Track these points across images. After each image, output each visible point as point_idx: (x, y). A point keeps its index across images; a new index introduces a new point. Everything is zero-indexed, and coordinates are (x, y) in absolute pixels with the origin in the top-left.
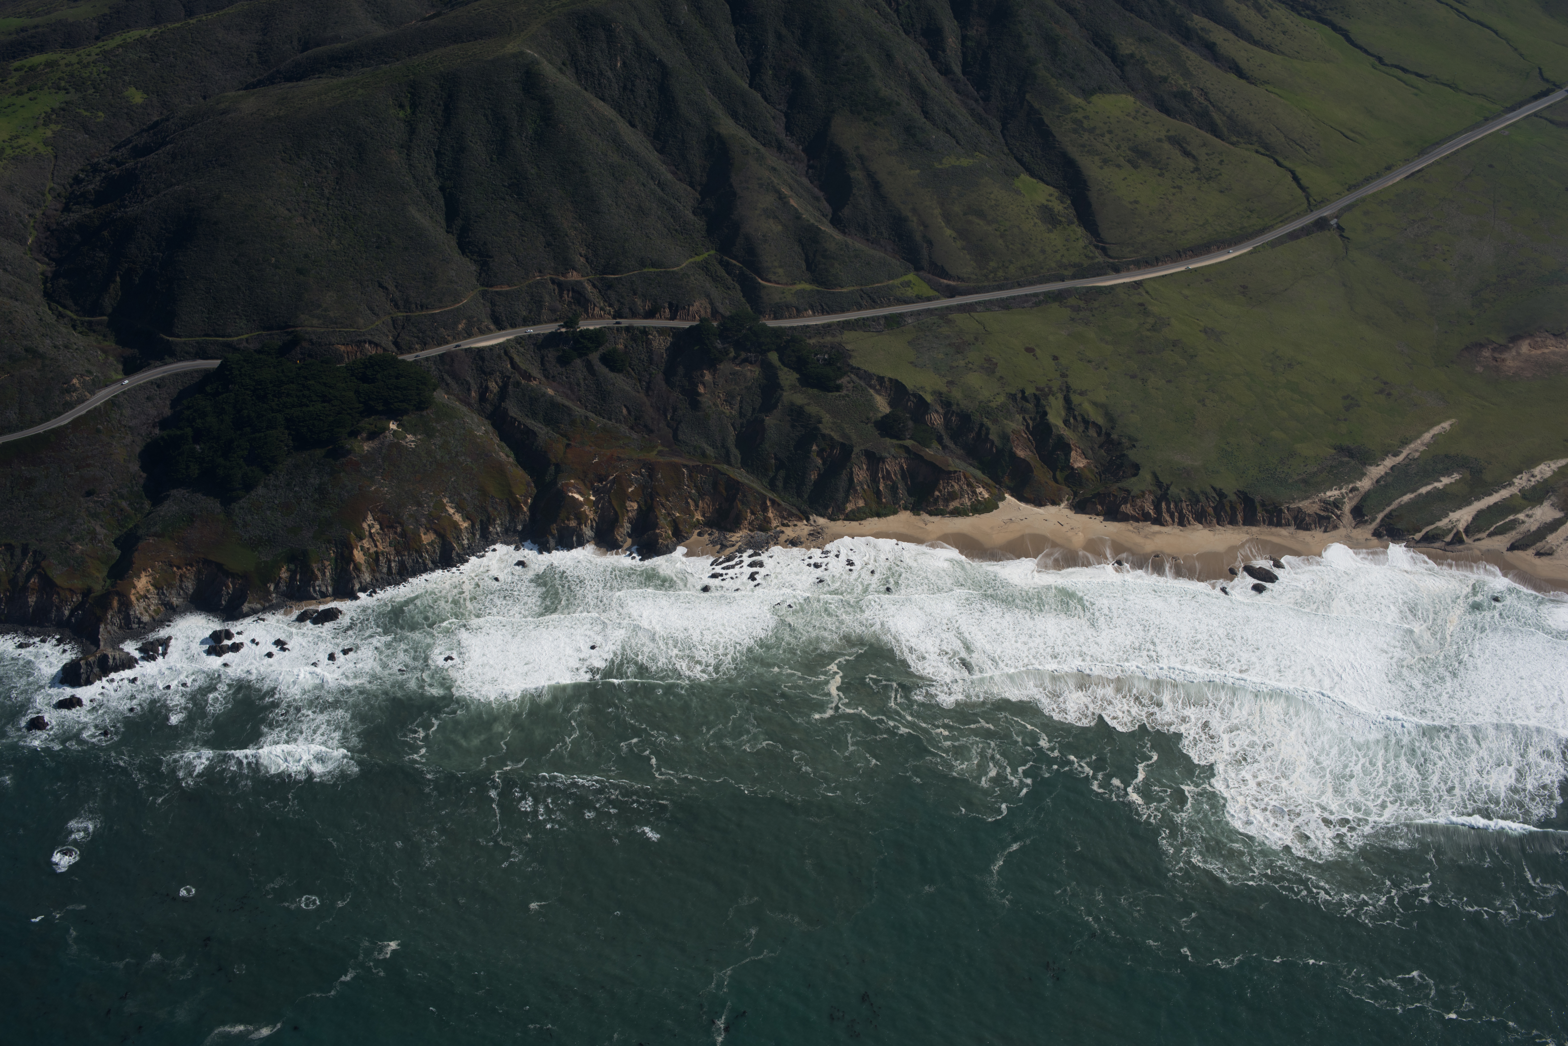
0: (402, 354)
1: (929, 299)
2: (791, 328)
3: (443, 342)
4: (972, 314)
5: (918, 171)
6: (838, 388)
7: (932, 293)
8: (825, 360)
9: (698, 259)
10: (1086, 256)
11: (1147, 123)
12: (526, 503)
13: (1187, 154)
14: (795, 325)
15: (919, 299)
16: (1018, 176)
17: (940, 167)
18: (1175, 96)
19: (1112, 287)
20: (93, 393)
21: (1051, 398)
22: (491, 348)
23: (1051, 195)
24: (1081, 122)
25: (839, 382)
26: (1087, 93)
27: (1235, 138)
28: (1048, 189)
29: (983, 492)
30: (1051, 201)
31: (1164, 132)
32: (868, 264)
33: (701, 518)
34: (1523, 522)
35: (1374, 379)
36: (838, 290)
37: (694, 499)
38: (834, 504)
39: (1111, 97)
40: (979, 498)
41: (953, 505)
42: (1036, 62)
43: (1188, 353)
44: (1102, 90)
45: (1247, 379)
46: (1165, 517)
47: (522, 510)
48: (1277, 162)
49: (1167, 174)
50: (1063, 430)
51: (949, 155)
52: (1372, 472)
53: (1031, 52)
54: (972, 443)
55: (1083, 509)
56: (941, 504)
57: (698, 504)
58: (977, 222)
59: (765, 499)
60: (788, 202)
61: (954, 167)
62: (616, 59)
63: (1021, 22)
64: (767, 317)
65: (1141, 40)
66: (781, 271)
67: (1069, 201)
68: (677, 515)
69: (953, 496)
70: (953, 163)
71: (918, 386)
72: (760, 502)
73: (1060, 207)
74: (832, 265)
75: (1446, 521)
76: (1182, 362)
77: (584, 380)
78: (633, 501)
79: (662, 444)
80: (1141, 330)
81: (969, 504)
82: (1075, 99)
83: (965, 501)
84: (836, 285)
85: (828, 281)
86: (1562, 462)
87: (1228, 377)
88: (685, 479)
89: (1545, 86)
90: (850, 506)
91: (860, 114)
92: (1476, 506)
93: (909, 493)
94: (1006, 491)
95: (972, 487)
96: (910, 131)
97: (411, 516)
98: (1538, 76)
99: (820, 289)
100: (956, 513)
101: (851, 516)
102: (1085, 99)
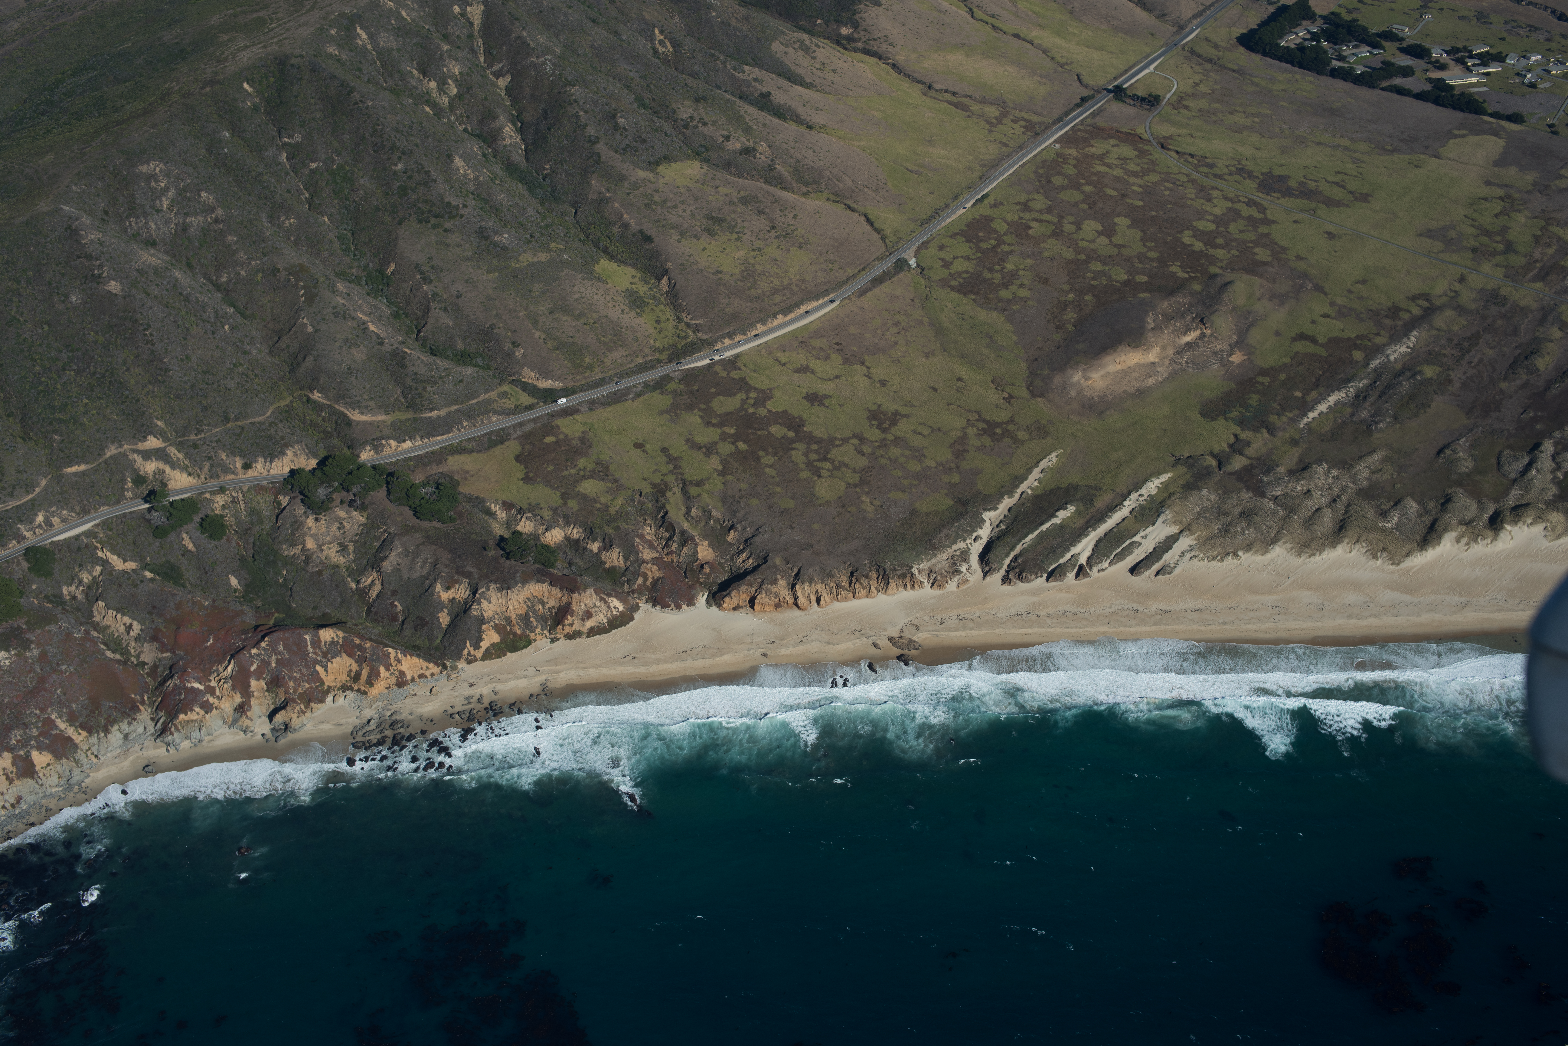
1: (529, 408)
2: (392, 462)
4: (575, 416)
5: (497, 274)
7: (531, 401)
8: (433, 492)
9: (283, 403)
10: (678, 336)
11: (717, 188)
12: (143, 703)
14: (396, 458)
15: (519, 409)
16: (598, 262)
17: (518, 266)
18: (740, 154)
21: (669, 494)
22: (77, 538)
23: (634, 277)
24: (652, 196)
26: (653, 165)
27: (804, 189)
28: (630, 271)
29: (617, 605)
30: (635, 284)
31: (735, 194)
32: (461, 381)
33: (332, 684)
34: (1140, 544)
35: (977, 420)
36: (434, 414)
37: (322, 666)
38: (468, 644)
39: (678, 165)
40: (614, 613)
41: (590, 624)
42: (597, 140)
43: (795, 424)
44: (668, 159)
45: (856, 442)
46: (802, 601)
47: (140, 710)
48: (849, 207)
49: (744, 237)
50: (686, 525)
51: (524, 251)
52: (991, 518)
53: (591, 131)
54: (597, 554)
55: (719, 606)
56: (577, 626)
57: (326, 671)
58: (564, 318)
59: (397, 653)
60: (367, 328)
61: (531, 264)
62: (161, 201)
63: (576, 101)
64: (366, 455)
65: (697, 100)
66: (372, 404)
67: (653, 281)
68: (307, 686)
69: (588, 615)
70: (531, 260)
71: (533, 504)
72: (392, 656)
73: (645, 289)
74: (424, 389)
75: (1068, 556)
76: (791, 434)
77: (183, 555)
78: (258, 679)
79: (277, 611)
80: (746, 406)
81: (605, 621)
82: (642, 174)
83: (600, 618)
84: (432, 409)
85: (423, 406)
86: (1165, 477)
87: (837, 443)
88: (309, 646)
89: (1085, 93)
90: (485, 645)
91: (428, 222)
92: (1094, 536)
93: (543, 619)
94: (639, 599)
95: (606, 602)
96: (482, 233)
97: (18, 741)
98: (1078, 83)
99: (417, 416)
100: (593, 632)
101: (488, 655)
102: (652, 171)
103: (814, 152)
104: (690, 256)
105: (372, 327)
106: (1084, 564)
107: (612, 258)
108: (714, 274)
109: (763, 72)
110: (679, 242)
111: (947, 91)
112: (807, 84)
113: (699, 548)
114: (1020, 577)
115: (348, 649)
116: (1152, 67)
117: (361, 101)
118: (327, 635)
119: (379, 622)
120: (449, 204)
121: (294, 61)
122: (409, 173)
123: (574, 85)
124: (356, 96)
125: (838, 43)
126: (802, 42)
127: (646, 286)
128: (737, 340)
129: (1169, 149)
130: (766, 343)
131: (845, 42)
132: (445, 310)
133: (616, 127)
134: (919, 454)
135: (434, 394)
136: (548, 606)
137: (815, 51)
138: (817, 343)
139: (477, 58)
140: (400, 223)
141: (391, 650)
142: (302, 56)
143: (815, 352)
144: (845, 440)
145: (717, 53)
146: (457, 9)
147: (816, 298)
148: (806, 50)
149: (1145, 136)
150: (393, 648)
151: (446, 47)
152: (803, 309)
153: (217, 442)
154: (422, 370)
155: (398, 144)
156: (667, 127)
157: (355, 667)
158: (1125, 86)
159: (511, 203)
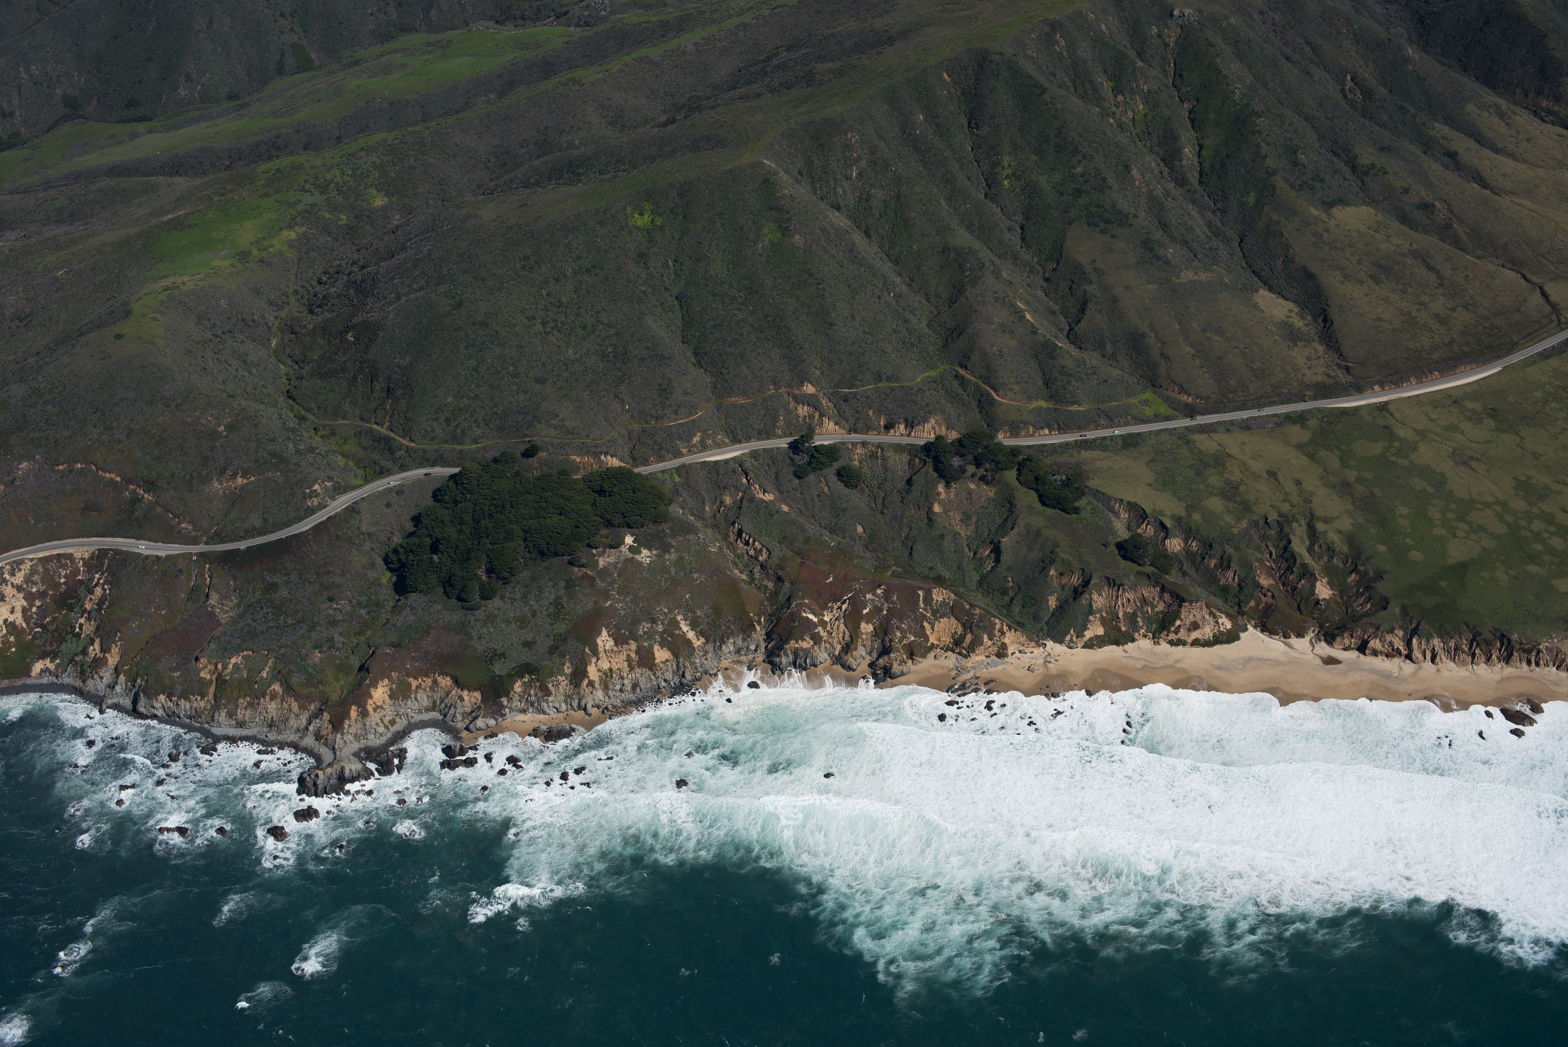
0: (637, 466)
1: (1168, 418)
2: (1027, 446)
3: (678, 454)
4: (1212, 435)
5: (1156, 286)
6: (1076, 511)
7: (1170, 412)
8: (1063, 481)
9: (932, 373)
10: (1328, 375)
11: (1389, 237)
12: (759, 623)
13: (1430, 268)
14: (1032, 443)
15: (1157, 418)
16: (1257, 291)
17: (1178, 281)
18: (1418, 208)
19: (1356, 409)
20: (333, 498)
21: (1294, 525)
22: (726, 462)
23: (1291, 311)
24: (1321, 235)
25: (1076, 504)
26: (1328, 205)
27: (1479, 252)
28: (1289, 305)
29: (1225, 622)
30: (1291, 317)
31: (1407, 246)
32: (1106, 381)
33: (936, 643)
36: (1075, 408)
37: (929, 623)
38: (1073, 630)
39: (1352, 209)
40: (1221, 629)
41: (1195, 635)
42: (1274, 173)
43: (1436, 480)
44: (1342, 201)
45: (1498, 508)
46: (1417, 654)
47: (755, 629)
48: (1525, 277)
49: (1410, 290)
50: (1308, 559)
51: (1187, 269)
53: (1269, 162)
54: (1213, 570)
55: (1329, 642)
56: (1182, 634)
57: (933, 629)
58: (1216, 338)
59: (1002, 625)
60: (1024, 317)
61: (1192, 282)
62: (852, 169)
63: (1259, 132)
64: (1002, 436)
65: (1382, 149)
66: (1017, 389)
67: (1309, 318)
68: (913, 638)
69: (1195, 626)
70: (1191, 278)
71: (1158, 509)
72: (998, 626)
73: (1301, 324)
74: (1069, 382)
76: (1431, 490)
77: (818, 496)
78: (867, 623)
79: (897, 565)
80: (1387, 454)
81: (1211, 635)
82: (1314, 212)
83: (1207, 632)
84: (1073, 403)
85: (1065, 398)
87: (1479, 506)
88: (921, 602)
90: (1088, 634)
91: (1096, 226)
93: (1149, 622)
94: (1248, 621)
95: (1215, 617)
96: (1147, 244)
97: (645, 633)
99: (1057, 407)
100: (1196, 643)
101: (1088, 645)
102: (1325, 211)
103: (1496, 217)
104: (1351, 299)
105: (1028, 317)
107: (1271, 289)
108: (1373, 320)
109: (1454, 131)
110: (1342, 283)
112: (1496, 148)
113: (1318, 584)
115: (957, 612)
117: (1051, 103)
118: (939, 595)
119: (989, 593)
120: (1120, 212)
121: (994, 57)
122: (1087, 177)
123: (1260, 117)
124: (1047, 97)
125: (1535, 113)
126: (1497, 107)
127: (1302, 321)
128: (1386, 388)
130: (1417, 396)
131: (1543, 114)
132: (1100, 311)
133: (1296, 164)
135: (1078, 389)
136: (1156, 610)
137: (1510, 117)
138: (1470, 405)
139: (1168, 78)
140: (1070, 224)
141: (997, 621)
143: (1466, 413)
144: (1487, 505)
145: (1408, 107)
146: (1154, 30)
148: (1502, 115)
150: (1000, 619)
151: (1140, 64)
152: (1461, 369)
153: (866, 398)
154: (1070, 364)
155: (1080, 148)
156: (1347, 170)
157: (960, 630)
159: (1179, 221)
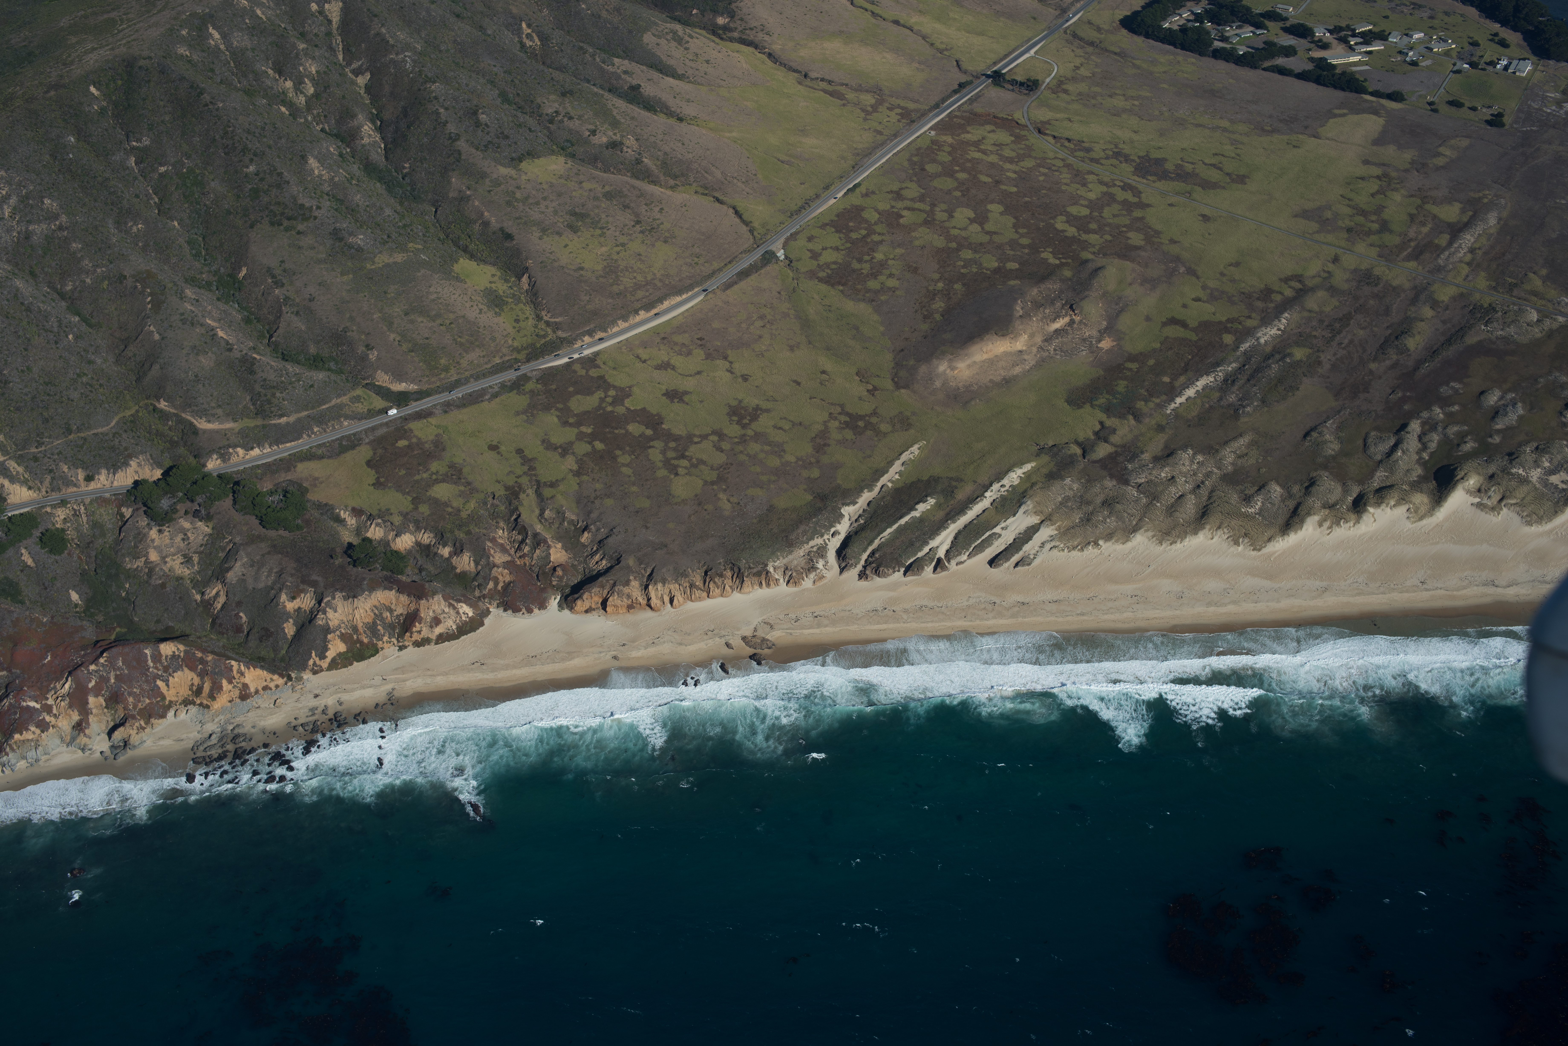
1: (382, 412)
2: (239, 470)
4: (429, 419)
5: (351, 276)
7: (384, 404)
8: (280, 501)
9: (128, 413)
10: (537, 335)
11: (581, 183)
14: (243, 467)
15: (370, 414)
16: (457, 261)
17: (373, 267)
18: (607, 148)
21: (522, 496)
23: (493, 275)
24: (513, 193)
26: (516, 161)
27: (672, 182)
28: (490, 270)
29: (466, 610)
30: (495, 283)
31: (599, 189)
32: (312, 386)
33: (173, 699)
34: (1000, 536)
35: (840, 414)
36: (284, 420)
37: (163, 680)
38: (313, 654)
39: (542, 161)
40: (464, 619)
41: (438, 630)
42: (458, 137)
43: (653, 421)
44: (532, 154)
45: (715, 438)
46: (654, 601)
48: (718, 200)
49: (608, 233)
50: (539, 528)
51: (380, 252)
52: (850, 512)
53: (451, 128)
54: (448, 559)
55: (571, 609)
56: (426, 633)
57: (168, 685)
58: (420, 319)
59: (240, 666)
60: (215, 335)
61: (387, 265)
62: (2, 209)
63: (436, 98)
64: (213, 464)
65: (564, 94)
66: (219, 412)
67: (513, 279)
68: (147, 701)
69: (437, 621)
70: (386, 261)
71: (383, 509)
72: (235, 669)
73: (505, 287)
74: (274, 395)
75: (926, 549)
76: (649, 432)
77: (22, 571)
78: (96, 696)
79: (119, 626)
80: (604, 405)
81: (454, 627)
82: (503, 171)
83: (449, 624)
84: (281, 416)
85: (272, 412)
86: (1028, 467)
87: (696, 440)
88: (150, 661)
89: (963, 78)
90: (330, 654)
91: (280, 224)
92: (953, 528)
93: (391, 627)
94: (490, 604)
95: (454, 608)
96: (336, 235)
98: (957, 69)
99: (265, 422)
100: (442, 639)
101: (334, 665)
102: (515, 168)
103: (683, 144)
104: (551, 253)
105: (221, 333)
106: (943, 557)
107: (472, 257)
108: (575, 270)
109: (634, 64)
110: (540, 239)
111: (822, 80)
112: (679, 75)
113: (552, 551)
114: (877, 572)
115: (190, 662)
116: (1032, 52)
117: (211, 102)
118: (167, 649)
119: (223, 634)
120: (302, 206)
121: (142, 63)
122: (261, 175)
123: (434, 82)
124: (206, 97)
125: (714, 33)
126: (675, 33)
127: (505, 285)
128: (597, 337)
129: (1045, 134)
130: (627, 340)
131: (721, 32)
132: (297, 313)
133: (478, 124)
134: (778, 450)
135: (283, 400)
136: (395, 613)
137: (688, 42)
138: (679, 339)
139: (336, 56)
140: (252, 227)
141: (233, 663)
142: (150, 58)
143: (677, 348)
144: (704, 437)
145: (585, 46)
146: (314, 7)
147: (680, 292)
148: (679, 41)
149: (1023, 121)
150: (237, 661)
151: (302, 46)
152: (666, 304)
153: (58, 454)
154: (272, 376)
155: (250, 146)
156: (531, 122)
157: (197, 681)
158: (1003, 72)
159: (368, 203)
